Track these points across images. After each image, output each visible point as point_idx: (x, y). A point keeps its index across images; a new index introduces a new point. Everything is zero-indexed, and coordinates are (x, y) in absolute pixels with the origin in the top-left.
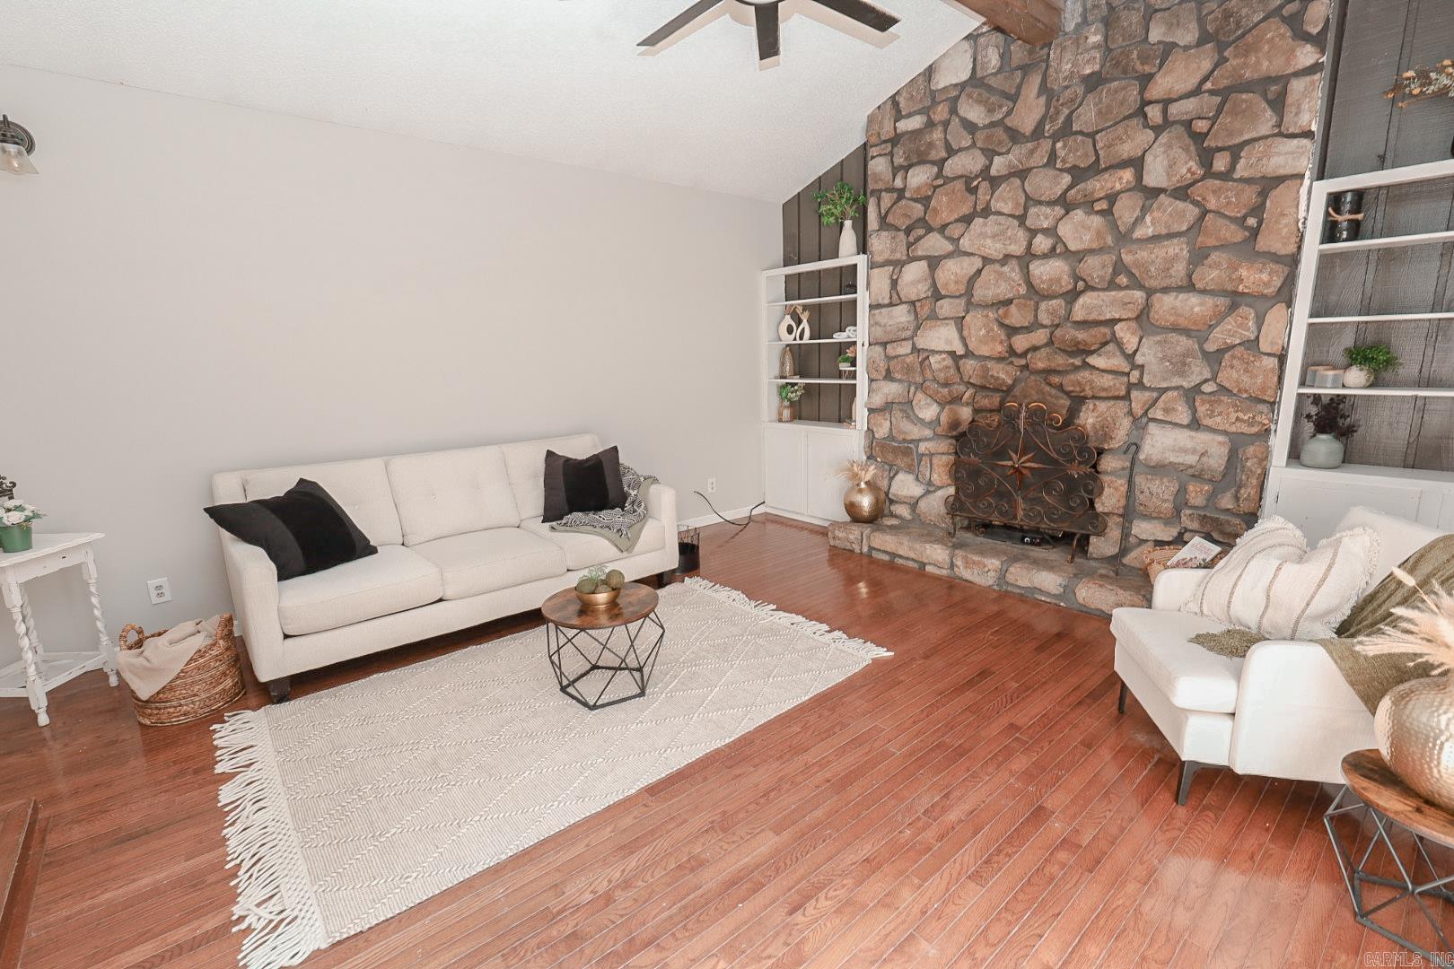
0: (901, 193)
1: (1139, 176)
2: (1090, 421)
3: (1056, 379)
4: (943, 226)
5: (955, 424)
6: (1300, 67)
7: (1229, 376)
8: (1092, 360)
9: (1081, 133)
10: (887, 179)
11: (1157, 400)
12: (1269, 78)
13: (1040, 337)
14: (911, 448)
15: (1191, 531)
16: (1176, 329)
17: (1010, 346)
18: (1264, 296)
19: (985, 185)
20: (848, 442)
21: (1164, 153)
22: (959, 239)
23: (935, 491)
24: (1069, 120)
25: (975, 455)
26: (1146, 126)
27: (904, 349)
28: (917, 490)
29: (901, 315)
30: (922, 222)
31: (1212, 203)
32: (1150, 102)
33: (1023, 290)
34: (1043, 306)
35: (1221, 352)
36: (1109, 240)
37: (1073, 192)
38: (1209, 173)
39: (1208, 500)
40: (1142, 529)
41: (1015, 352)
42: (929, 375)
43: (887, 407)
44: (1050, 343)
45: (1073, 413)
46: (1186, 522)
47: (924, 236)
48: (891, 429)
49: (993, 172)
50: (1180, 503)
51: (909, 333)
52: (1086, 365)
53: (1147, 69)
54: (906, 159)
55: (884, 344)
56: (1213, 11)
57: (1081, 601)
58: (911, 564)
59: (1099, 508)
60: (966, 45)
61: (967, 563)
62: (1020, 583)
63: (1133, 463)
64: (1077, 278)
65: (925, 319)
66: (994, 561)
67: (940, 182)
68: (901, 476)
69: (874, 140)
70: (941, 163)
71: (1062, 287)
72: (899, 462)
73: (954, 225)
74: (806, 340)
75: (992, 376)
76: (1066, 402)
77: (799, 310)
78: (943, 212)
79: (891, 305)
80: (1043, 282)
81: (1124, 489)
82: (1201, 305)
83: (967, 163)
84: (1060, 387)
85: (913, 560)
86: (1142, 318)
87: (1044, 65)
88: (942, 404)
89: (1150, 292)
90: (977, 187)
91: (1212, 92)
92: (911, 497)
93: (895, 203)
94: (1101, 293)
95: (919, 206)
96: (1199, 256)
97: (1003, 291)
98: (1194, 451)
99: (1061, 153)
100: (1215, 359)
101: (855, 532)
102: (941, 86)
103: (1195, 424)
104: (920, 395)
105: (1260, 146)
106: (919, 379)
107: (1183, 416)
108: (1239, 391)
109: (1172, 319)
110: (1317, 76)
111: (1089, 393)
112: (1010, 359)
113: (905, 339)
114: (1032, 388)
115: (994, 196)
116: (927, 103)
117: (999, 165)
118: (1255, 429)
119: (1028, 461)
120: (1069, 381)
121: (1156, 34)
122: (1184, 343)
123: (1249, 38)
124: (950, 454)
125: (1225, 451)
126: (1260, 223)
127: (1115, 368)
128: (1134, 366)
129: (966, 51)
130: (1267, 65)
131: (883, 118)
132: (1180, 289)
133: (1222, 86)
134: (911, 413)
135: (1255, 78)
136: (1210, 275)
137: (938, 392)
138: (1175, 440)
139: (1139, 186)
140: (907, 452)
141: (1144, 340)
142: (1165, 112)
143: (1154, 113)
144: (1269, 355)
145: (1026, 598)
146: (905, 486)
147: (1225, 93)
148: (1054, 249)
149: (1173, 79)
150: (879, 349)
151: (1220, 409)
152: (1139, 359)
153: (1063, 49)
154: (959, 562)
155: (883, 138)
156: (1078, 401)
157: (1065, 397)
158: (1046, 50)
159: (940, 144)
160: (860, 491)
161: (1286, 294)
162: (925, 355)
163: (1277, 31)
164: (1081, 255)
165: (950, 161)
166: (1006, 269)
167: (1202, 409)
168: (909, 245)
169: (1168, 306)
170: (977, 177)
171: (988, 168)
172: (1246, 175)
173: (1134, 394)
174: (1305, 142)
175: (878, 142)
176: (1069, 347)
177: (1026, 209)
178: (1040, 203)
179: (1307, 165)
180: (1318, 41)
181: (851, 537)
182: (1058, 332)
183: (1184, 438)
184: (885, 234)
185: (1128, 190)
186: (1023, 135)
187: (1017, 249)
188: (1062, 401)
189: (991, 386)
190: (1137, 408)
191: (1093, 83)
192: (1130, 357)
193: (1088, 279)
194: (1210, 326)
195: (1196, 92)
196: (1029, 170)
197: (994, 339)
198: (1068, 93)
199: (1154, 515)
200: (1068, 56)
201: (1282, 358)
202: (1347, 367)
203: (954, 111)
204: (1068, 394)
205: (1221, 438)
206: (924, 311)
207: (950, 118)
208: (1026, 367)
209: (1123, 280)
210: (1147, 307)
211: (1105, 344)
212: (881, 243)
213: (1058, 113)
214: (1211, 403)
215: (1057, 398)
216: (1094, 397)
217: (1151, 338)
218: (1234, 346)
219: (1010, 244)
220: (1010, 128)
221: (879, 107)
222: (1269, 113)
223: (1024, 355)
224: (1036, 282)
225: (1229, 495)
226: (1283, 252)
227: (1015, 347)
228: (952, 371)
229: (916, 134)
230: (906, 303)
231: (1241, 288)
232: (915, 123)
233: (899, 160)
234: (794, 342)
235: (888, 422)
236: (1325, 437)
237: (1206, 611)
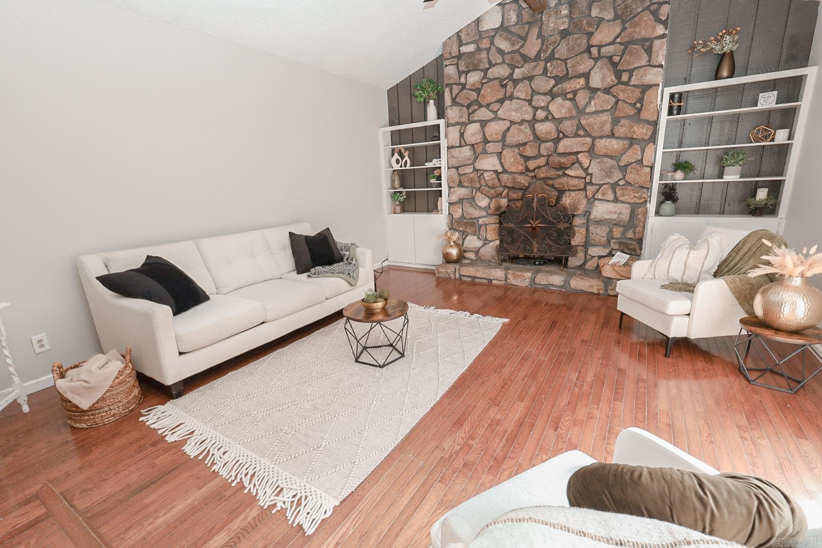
0: (464, 86)
1: (587, 82)
2: (568, 201)
3: (551, 182)
4: (488, 104)
5: (498, 208)
6: (658, 35)
7: (630, 177)
8: (568, 172)
9: (559, 59)
10: (455, 78)
11: (598, 190)
12: (645, 38)
13: (542, 161)
14: (475, 222)
15: (615, 250)
16: (606, 156)
17: (527, 166)
18: (643, 140)
19: (510, 83)
20: (438, 221)
21: (600, 71)
22: (497, 111)
23: (488, 244)
24: (553, 52)
25: (511, 223)
26: (590, 57)
27: (469, 170)
28: (479, 244)
29: (466, 152)
30: (476, 102)
31: (621, 96)
32: (592, 46)
33: (532, 138)
34: (543, 146)
35: (626, 166)
36: (574, 113)
37: (556, 88)
38: (620, 82)
39: (622, 234)
40: (594, 251)
41: (529, 170)
42: (483, 183)
43: (461, 201)
44: (547, 164)
45: (559, 198)
46: (613, 246)
47: (478, 109)
48: (463, 213)
49: (515, 77)
50: (610, 237)
51: (471, 161)
52: (565, 175)
53: (591, 30)
54: (466, 67)
55: (457, 168)
56: (620, 4)
57: (573, 287)
58: (484, 281)
59: (573, 243)
60: (498, 8)
61: (514, 276)
62: (542, 283)
63: (588, 220)
64: (559, 131)
65: (480, 154)
66: (528, 274)
67: (485, 81)
68: (469, 238)
69: (446, 56)
70: (485, 71)
71: (552, 136)
72: (468, 230)
73: (494, 104)
74: (408, 167)
75: (518, 182)
76: (555, 193)
77: (403, 151)
78: (488, 97)
79: (460, 146)
80: (542, 134)
81: (584, 233)
82: (617, 144)
83: (501, 71)
84: (553, 186)
85: (485, 279)
86: (591, 151)
87: (539, 23)
88: (491, 199)
89: (594, 138)
90: (506, 84)
91: (620, 43)
92: (476, 248)
93: (460, 91)
94: (572, 139)
95: (474, 93)
96: (616, 121)
97: (522, 138)
98: (616, 213)
99: (550, 69)
100: (624, 169)
101: (451, 268)
102: (484, 29)
103: (616, 200)
104: (479, 194)
105: (642, 70)
106: (478, 186)
107: (611, 197)
108: (635, 183)
109: (605, 151)
110: (665, 40)
111: (567, 188)
112: (526, 173)
113: (469, 165)
114: (538, 187)
115: (516, 89)
116: (477, 38)
117: (518, 73)
118: (642, 201)
119: (539, 223)
120: (557, 183)
121: (594, 13)
122: (610, 162)
123: (636, 19)
124: (496, 223)
125: (629, 211)
126: (642, 106)
127: (578, 176)
128: (588, 174)
129: (498, 12)
130: (643, 32)
131: (452, 44)
132: (607, 137)
133: (624, 41)
134: (474, 204)
135: (639, 38)
136: (621, 130)
137: (489, 192)
138: (607, 208)
139: (587, 86)
140: (472, 225)
141: (592, 161)
142: (599, 51)
143: (594, 51)
144: (647, 166)
145: (546, 289)
146: (472, 242)
147: (626, 44)
148: (547, 117)
149: (603, 35)
150: (454, 170)
151: (627, 192)
152: (590, 171)
153: (550, 15)
154: (510, 276)
155: (453, 55)
156: (561, 192)
157: (555, 190)
158: (540, 15)
159: (485, 61)
160: (451, 246)
161: (653, 139)
162: (481, 172)
163: (647, 17)
164: (560, 120)
165: (491, 70)
166: (522, 127)
167: (619, 193)
168: (469, 114)
169: (603, 145)
170: (506, 79)
171: (512, 74)
172: (636, 83)
173: (588, 187)
174: (660, 69)
175: (450, 57)
176: (557, 166)
177: (532, 96)
178: (539, 94)
179: (660, 80)
180: (665, 23)
181: (449, 271)
182: (551, 159)
183: (611, 207)
184: (455, 108)
185: (583, 89)
186: (530, 58)
187: (528, 117)
188: (554, 193)
189: (517, 187)
190: (590, 194)
191: (564, 34)
192: (586, 170)
193: (565, 132)
194: (621, 154)
195: (613, 43)
196: (533, 77)
197: (518, 163)
198: (552, 38)
199: (598, 244)
200: (552, 19)
201: (652, 168)
202: (675, 171)
203: (492, 43)
204: (556, 189)
205: (627, 206)
206: (479, 149)
207: (490, 47)
208: (535, 176)
209: (581, 132)
210: (593, 145)
211: (573, 164)
212: (453, 113)
213: (547, 48)
214: (623, 190)
215: (551, 191)
216: (569, 190)
217: (595, 160)
218: (632, 163)
219: (525, 114)
220: (523, 54)
221: (449, 38)
222: (645, 55)
223: (533, 171)
224: (538, 134)
225: (631, 231)
226: (652, 120)
227: (529, 167)
228: (496, 180)
229: (470, 54)
230: (469, 145)
231: (634, 136)
232: (471, 48)
233: (462, 68)
234: (401, 168)
235: (461, 209)
236: (668, 202)
237: (656, 277)
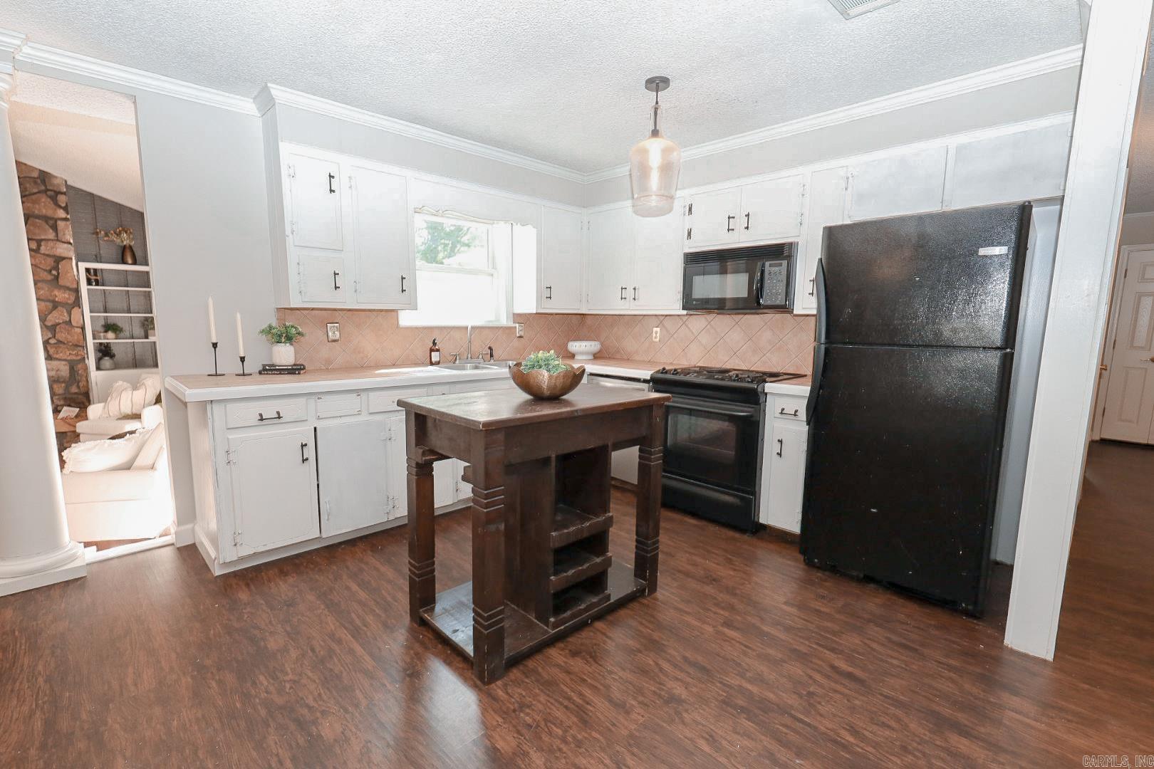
6: (60, 217)
7: (60, 336)
12: (49, 217)
15: (61, 405)
18: (67, 303)
35: (54, 326)
39: (65, 390)
98: (52, 370)
100: (51, 328)
103: (49, 358)
105: (50, 244)
108: (68, 342)
110: (68, 223)
118: (79, 358)
125: (67, 368)
126: (58, 274)
130: (45, 212)
144: (77, 327)
147: (27, 216)
151: (61, 349)
161: (77, 303)
167: (51, 351)
172: (47, 253)
174: (70, 246)
179: (72, 255)
180: (65, 209)
194: (45, 314)
201: (83, 328)
202: (106, 331)
205: (64, 363)
214: (55, 348)
218: (60, 323)
222: (51, 231)
225: (74, 386)
226: (71, 288)
231: (57, 299)
236: (107, 358)
237: (111, 414)
